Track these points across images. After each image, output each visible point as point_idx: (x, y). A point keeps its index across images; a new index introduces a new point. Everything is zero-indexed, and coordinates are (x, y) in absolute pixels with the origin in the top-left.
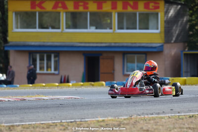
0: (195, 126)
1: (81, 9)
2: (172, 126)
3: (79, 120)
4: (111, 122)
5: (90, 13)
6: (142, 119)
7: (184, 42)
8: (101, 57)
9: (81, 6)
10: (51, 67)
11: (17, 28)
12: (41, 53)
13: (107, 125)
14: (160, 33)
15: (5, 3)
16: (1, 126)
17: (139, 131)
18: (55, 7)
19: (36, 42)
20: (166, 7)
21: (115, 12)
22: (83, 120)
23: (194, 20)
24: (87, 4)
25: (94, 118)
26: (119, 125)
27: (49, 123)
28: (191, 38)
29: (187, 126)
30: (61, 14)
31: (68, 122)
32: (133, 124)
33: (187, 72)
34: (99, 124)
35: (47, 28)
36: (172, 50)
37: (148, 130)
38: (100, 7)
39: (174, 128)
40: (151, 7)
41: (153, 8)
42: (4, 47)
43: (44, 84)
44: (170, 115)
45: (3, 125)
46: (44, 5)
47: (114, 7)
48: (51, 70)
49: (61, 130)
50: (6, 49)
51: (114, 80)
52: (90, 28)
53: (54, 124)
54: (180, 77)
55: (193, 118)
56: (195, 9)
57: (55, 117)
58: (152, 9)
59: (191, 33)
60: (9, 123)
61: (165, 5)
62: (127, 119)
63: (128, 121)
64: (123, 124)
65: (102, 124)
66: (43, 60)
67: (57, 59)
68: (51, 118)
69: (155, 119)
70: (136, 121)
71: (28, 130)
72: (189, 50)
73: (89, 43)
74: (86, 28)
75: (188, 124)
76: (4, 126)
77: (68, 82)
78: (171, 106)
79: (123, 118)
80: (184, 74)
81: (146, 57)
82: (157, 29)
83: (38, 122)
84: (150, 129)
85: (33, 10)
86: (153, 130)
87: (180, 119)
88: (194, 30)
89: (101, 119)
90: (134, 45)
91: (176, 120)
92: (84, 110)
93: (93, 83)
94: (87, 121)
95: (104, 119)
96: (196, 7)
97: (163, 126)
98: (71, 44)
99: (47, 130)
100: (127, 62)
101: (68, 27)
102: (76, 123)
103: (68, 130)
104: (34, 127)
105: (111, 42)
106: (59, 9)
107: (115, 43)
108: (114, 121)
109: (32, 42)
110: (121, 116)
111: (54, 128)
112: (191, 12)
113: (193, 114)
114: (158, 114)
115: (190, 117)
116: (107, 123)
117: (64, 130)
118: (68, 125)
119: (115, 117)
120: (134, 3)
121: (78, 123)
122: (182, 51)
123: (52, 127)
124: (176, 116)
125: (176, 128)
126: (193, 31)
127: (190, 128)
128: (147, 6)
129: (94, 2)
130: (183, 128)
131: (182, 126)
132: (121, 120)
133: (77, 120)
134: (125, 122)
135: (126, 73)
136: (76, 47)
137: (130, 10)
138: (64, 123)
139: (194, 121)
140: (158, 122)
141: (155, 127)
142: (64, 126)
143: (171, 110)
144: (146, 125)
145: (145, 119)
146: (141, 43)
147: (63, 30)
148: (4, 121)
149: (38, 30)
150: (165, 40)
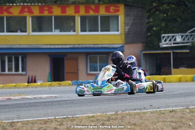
0: (176, 120)
1: (46, 13)
2: (156, 120)
3: (71, 116)
4: (100, 117)
5: (56, 17)
6: (127, 115)
7: (143, 43)
8: (65, 58)
9: (46, 10)
10: (19, 68)
12: (10, 55)
13: (97, 120)
14: (121, 34)
16: (2, 123)
18: (22, 11)
19: (4, 45)
21: (78, 16)
22: (74, 116)
23: (150, 22)
24: (52, 8)
25: (83, 114)
26: (108, 120)
27: (45, 120)
28: (149, 39)
29: (170, 120)
30: (28, 18)
32: (121, 119)
34: (90, 119)
37: (135, 124)
38: (63, 11)
39: (159, 122)
40: (111, 11)
41: (113, 11)
43: (14, 84)
44: (151, 110)
45: (4, 121)
46: (11, 10)
47: (77, 11)
48: (19, 71)
49: (57, 125)
51: (78, 79)
52: (55, 31)
53: (50, 120)
55: (174, 113)
56: (152, 12)
57: (48, 114)
58: (112, 13)
59: (149, 34)
60: (9, 120)
61: (125, 8)
62: (114, 114)
63: (116, 117)
64: (112, 119)
65: (92, 119)
66: (12, 62)
68: (45, 115)
69: (139, 114)
70: (123, 116)
71: (28, 126)
73: (54, 45)
74: (52, 31)
75: (170, 118)
76: (5, 123)
77: (35, 82)
79: (109, 113)
81: (108, 57)
82: (118, 31)
83: (35, 119)
84: (137, 123)
85: (1, 15)
86: (139, 124)
87: (162, 113)
88: (152, 31)
89: (90, 115)
90: (96, 46)
91: (159, 114)
92: (71, 107)
93: (60, 82)
94: (78, 117)
95: (93, 115)
96: (154, 10)
97: (147, 120)
98: (38, 46)
99: (45, 125)
100: (90, 62)
101: (33, 31)
102: (69, 119)
103: (64, 125)
104: (32, 123)
105: (75, 43)
106: (25, 14)
108: (103, 116)
110: (107, 112)
112: (149, 14)
113: (172, 109)
114: (140, 109)
116: (97, 118)
117: (60, 125)
118: (62, 121)
119: (103, 113)
120: (95, 7)
121: (71, 119)
122: (142, 51)
123: (48, 123)
124: (157, 111)
126: (151, 33)
127: (172, 122)
128: (107, 10)
129: (58, 7)
130: (166, 122)
132: (109, 116)
133: (69, 116)
134: (113, 117)
135: (89, 72)
136: (42, 49)
137: (92, 13)
138: (58, 118)
139: (175, 116)
140: (143, 117)
141: (141, 121)
142: (59, 122)
143: (151, 106)
144: (133, 119)
145: (130, 115)
146: (103, 44)
147: (29, 33)
148: (3, 118)
149: (6, 33)
150: (126, 41)
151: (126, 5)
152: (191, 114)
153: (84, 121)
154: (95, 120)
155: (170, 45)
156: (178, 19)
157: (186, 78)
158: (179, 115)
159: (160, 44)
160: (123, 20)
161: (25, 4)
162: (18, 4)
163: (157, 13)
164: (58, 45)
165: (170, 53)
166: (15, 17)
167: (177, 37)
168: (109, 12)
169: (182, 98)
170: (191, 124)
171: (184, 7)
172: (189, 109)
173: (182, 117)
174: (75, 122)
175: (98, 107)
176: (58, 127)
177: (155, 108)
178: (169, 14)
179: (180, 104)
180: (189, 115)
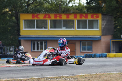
1: (58, 18)
2: (118, 78)
4: (87, 76)
5: (63, 20)
6: (102, 75)
7: (112, 35)
9: (58, 16)
10: (43, 48)
11: (25, 28)
12: (38, 41)
14: (99, 30)
15: (19, 15)
17: (102, 80)
18: (45, 17)
21: (76, 20)
22: (73, 75)
23: (116, 23)
24: (62, 15)
25: (78, 74)
26: (92, 78)
30: (48, 21)
31: (66, 76)
32: (99, 77)
33: (113, 51)
36: (106, 39)
37: (107, 80)
38: (68, 17)
40: (94, 17)
41: (95, 17)
42: (18, 38)
44: (116, 72)
47: (75, 17)
50: (19, 39)
53: (60, 77)
54: (110, 53)
56: (117, 18)
58: (95, 18)
59: (115, 30)
60: (37, 77)
61: (102, 16)
62: (95, 74)
65: (83, 77)
67: (46, 44)
68: (57, 74)
69: (109, 74)
70: (100, 75)
74: (61, 28)
76: (35, 78)
80: (112, 52)
81: (92, 43)
82: (98, 28)
83: (51, 76)
84: (108, 80)
85: (33, 19)
86: (109, 80)
88: (117, 29)
89: (82, 75)
90: (86, 37)
91: (120, 75)
92: (71, 70)
94: (75, 76)
96: (118, 17)
97: (114, 78)
98: (53, 36)
100: (82, 45)
101: (51, 27)
105: (74, 35)
106: (46, 18)
107: (76, 36)
108: (89, 76)
109: (33, 35)
110: (92, 73)
112: (115, 19)
114: (110, 72)
120: (85, 15)
121: (71, 77)
122: (111, 40)
124: (119, 73)
125: (120, 79)
129: (65, 15)
132: (93, 75)
133: (70, 75)
134: (95, 76)
135: (82, 51)
136: (56, 38)
137: (83, 18)
138: (64, 76)
140: (111, 76)
141: (110, 78)
143: (116, 70)
144: (105, 77)
145: (104, 75)
147: (49, 29)
148: (33, 76)
149: (36, 29)
150: (102, 34)
151: (103, 14)
153: (78, 78)
154: (85, 77)
159: (121, 36)
160: (101, 22)
161: (47, 13)
162: (43, 13)
163: (120, 18)
164: (65, 36)
166: (41, 20)
168: (93, 18)
175: (86, 70)
177: (118, 71)
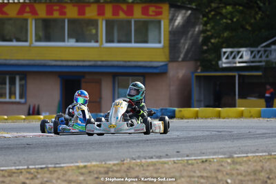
0: (209, 175)
1: (56, 15)
2: (177, 174)
3: (53, 166)
4: (95, 168)
5: (69, 21)
6: (137, 165)
7: (196, 60)
8: (83, 80)
9: (56, 10)
10: (15, 94)
12: (2, 74)
13: (90, 172)
14: (164, 47)
18: (22, 11)
20: (171, 12)
21: (103, 20)
22: (57, 165)
23: (207, 31)
24: (65, 7)
25: (72, 163)
26: (107, 173)
27: (11, 170)
28: (206, 55)
29: (199, 174)
30: (29, 21)
31: (38, 169)
32: (125, 172)
33: (199, 101)
34: (80, 171)
35: (10, 40)
36: (179, 72)
38: (81, 12)
39: (181, 177)
40: (151, 13)
41: (154, 14)
44: (175, 159)
46: (5, 9)
47: (101, 12)
48: (15, 98)
49: (27, 178)
51: (101, 112)
52: (68, 41)
53: (19, 171)
54: (190, 107)
55: (207, 164)
56: (210, 16)
57: (20, 162)
58: (152, 15)
59: (205, 48)
61: (170, 10)
62: (118, 164)
63: (119, 168)
64: (112, 171)
65: (83, 171)
66: (5, 84)
67: (23, 82)
68: (15, 163)
69: (155, 164)
70: (130, 167)
72: (202, 71)
73: (67, 61)
74: (64, 41)
75: (200, 172)
77: (38, 113)
78: (177, 147)
79: (111, 163)
80: (195, 103)
81: (144, 80)
82: (160, 42)
87: (189, 164)
88: (210, 44)
89: (82, 164)
90: (128, 64)
91: (184, 165)
92: (58, 151)
94: (63, 167)
95: (86, 164)
96: (213, 13)
98: (43, 62)
99: (9, 178)
100: (118, 87)
101: (38, 39)
102: (48, 170)
103: (37, 178)
105: (97, 59)
106: (26, 15)
107: (102, 61)
108: (101, 167)
110: (110, 160)
111: (19, 176)
112: (205, 19)
113: (207, 157)
114: (160, 157)
115: (203, 162)
116: (89, 170)
117: (32, 179)
118: (38, 173)
119: (101, 161)
120: (127, 7)
121: (50, 169)
122: (193, 73)
123: (15, 175)
124: (183, 160)
125: (183, 177)
126: (207, 46)
127: (202, 177)
128: (145, 12)
129: (74, 6)
130: (193, 177)
131: (192, 174)
132: (110, 166)
133: (50, 166)
134: (115, 168)
136: (49, 66)
137: (122, 16)
138: (33, 169)
139: (208, 168)
140: (159, 169)
142: (32, 174)
143: (178, 152)
144: (143, 172)
145: (141, 165)
146: (138, 62)
147: (31, 43)
150: (170, 58)
151: (173, 6)
152: (232, 166)
153: (70, 173)
154: (87, 171)
155: (234, 65)
156: (248, 27)
157: (250, 112)
158: (215, 167)
159: (220, 62)
160: (168, 27)
161: (26, 1)
162: (16, 1)
163: (218, 18)
164: (73, 61)
165: (235, 76)
167: (244, 53)
168: (148, 15)
169: (229, 142)
170: (229, 181)
171: (257, 10)
172: (233, 157)
173: (218, 171)
174: (55, 175)
175: (98, 152)
176: (27, 182)
178: (235, 20)
179: (222, 150)
180: (229, 168)
